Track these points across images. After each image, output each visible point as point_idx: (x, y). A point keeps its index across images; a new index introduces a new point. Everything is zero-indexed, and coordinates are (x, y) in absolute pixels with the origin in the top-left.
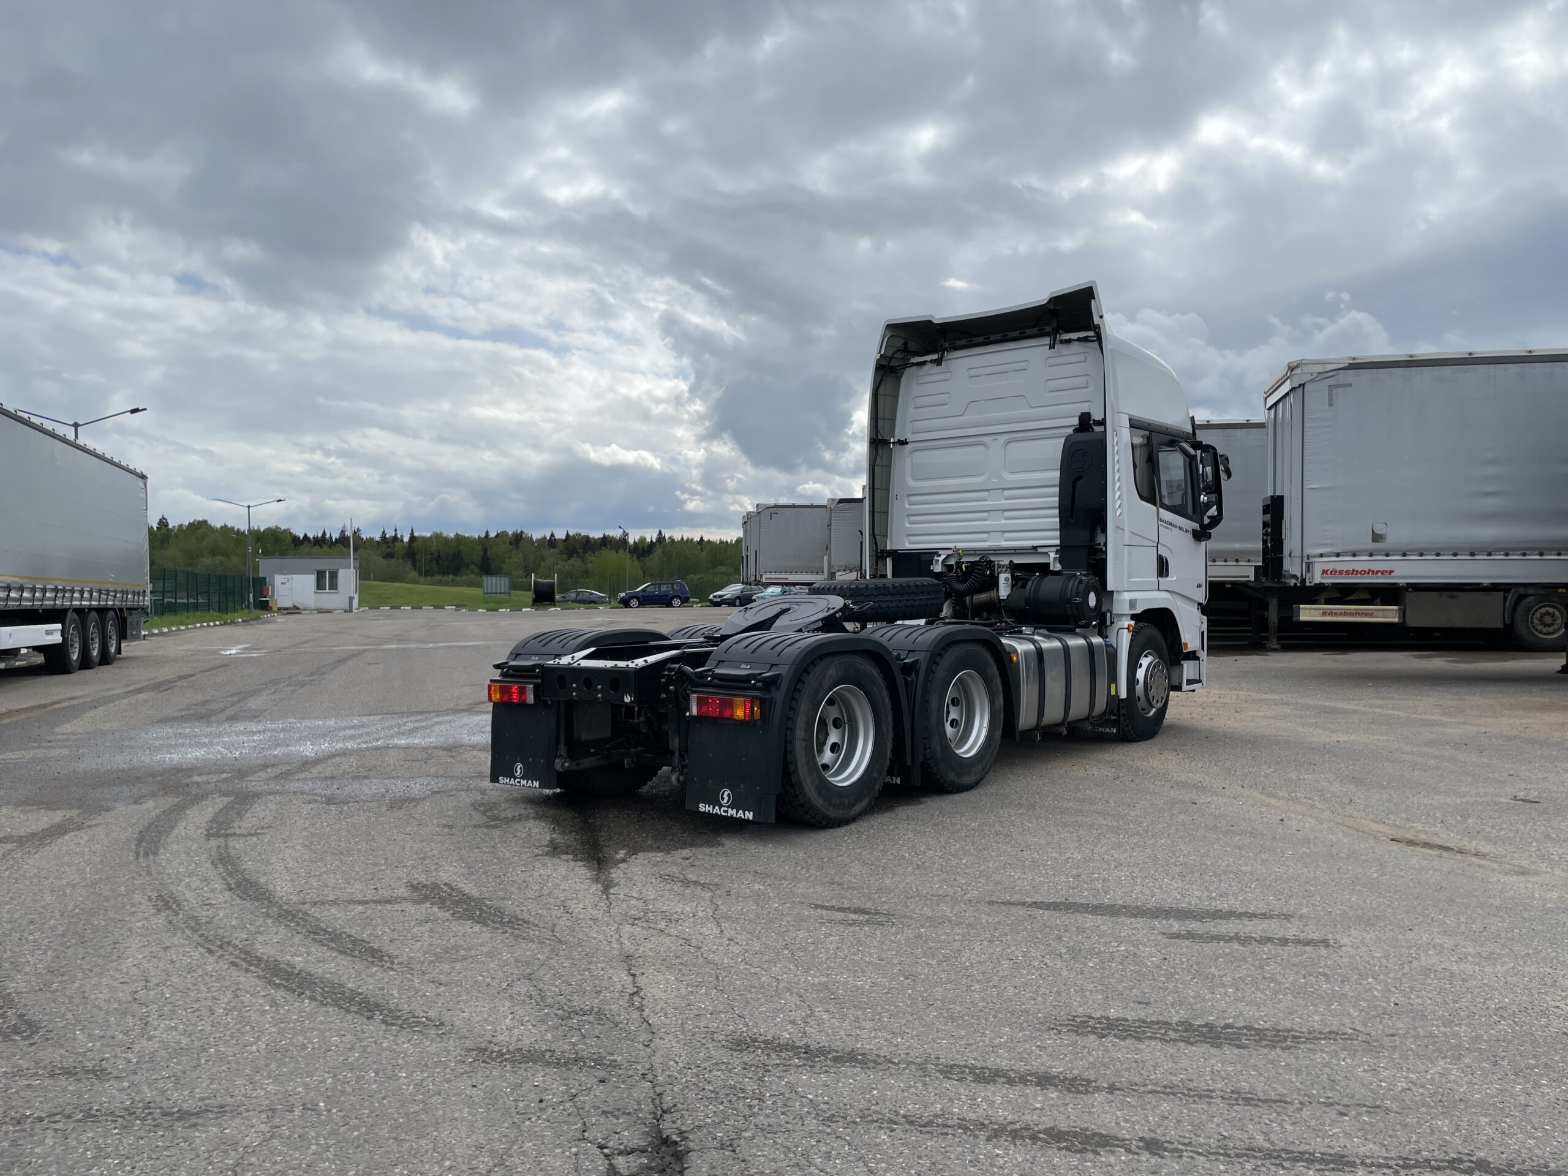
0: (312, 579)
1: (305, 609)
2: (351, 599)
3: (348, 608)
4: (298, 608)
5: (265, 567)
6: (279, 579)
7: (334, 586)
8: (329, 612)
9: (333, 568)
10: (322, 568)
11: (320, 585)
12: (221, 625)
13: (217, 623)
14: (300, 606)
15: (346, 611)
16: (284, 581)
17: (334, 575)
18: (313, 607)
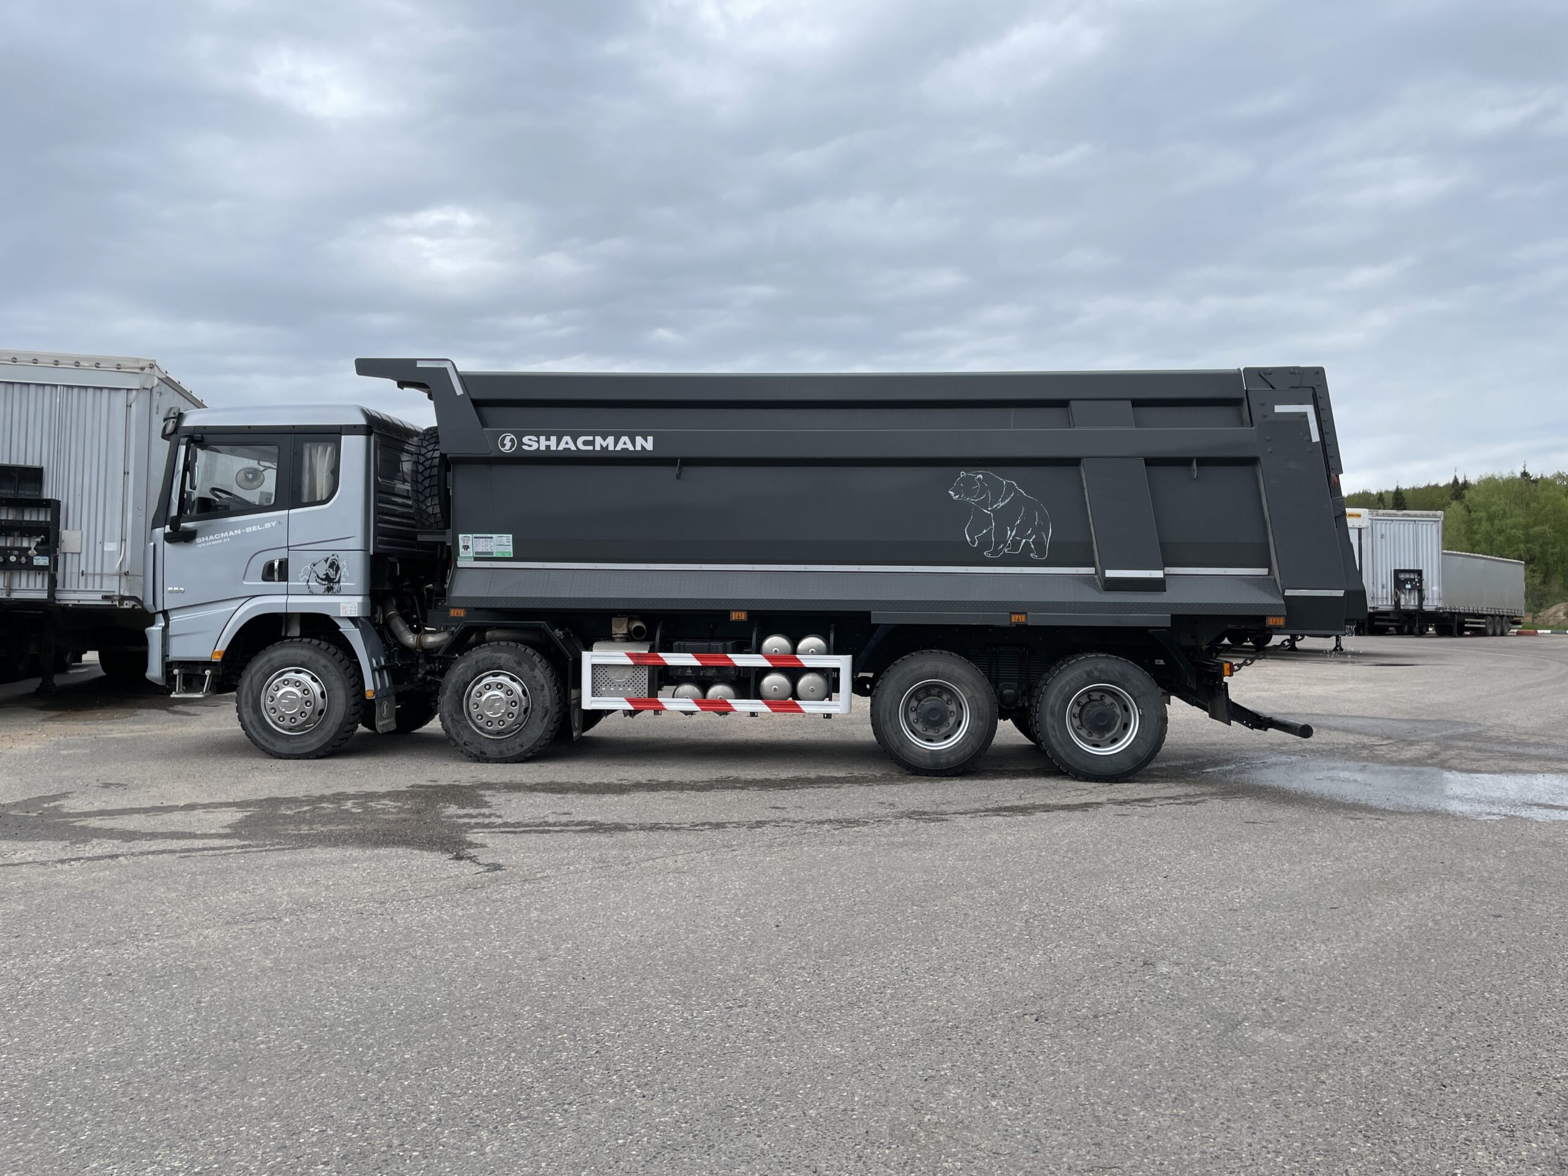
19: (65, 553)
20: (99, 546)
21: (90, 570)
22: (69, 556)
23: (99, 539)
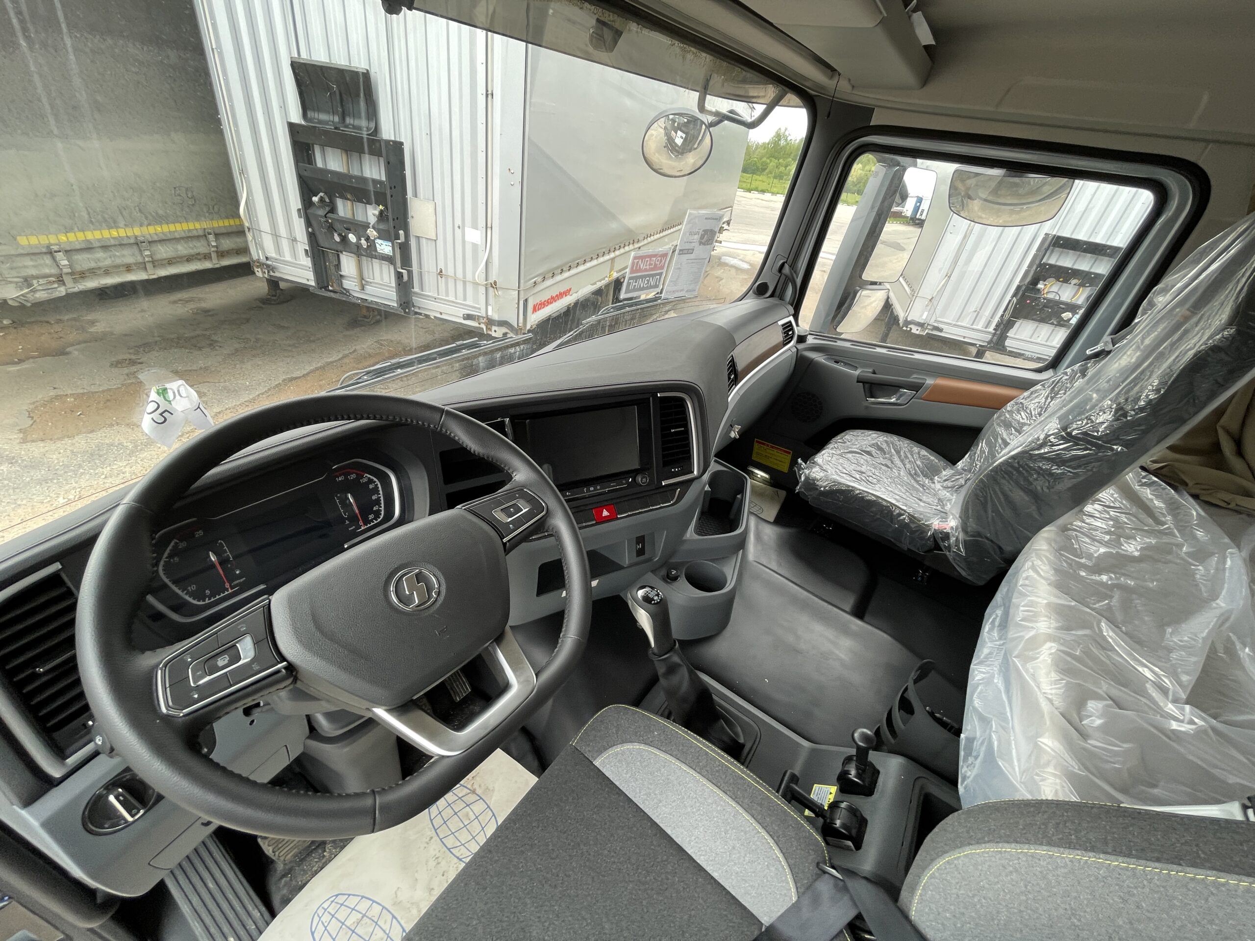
19: (418, 238)
20: (458, 232)
21: (451, 272)
22: (423, 242)
23: (458, 222)
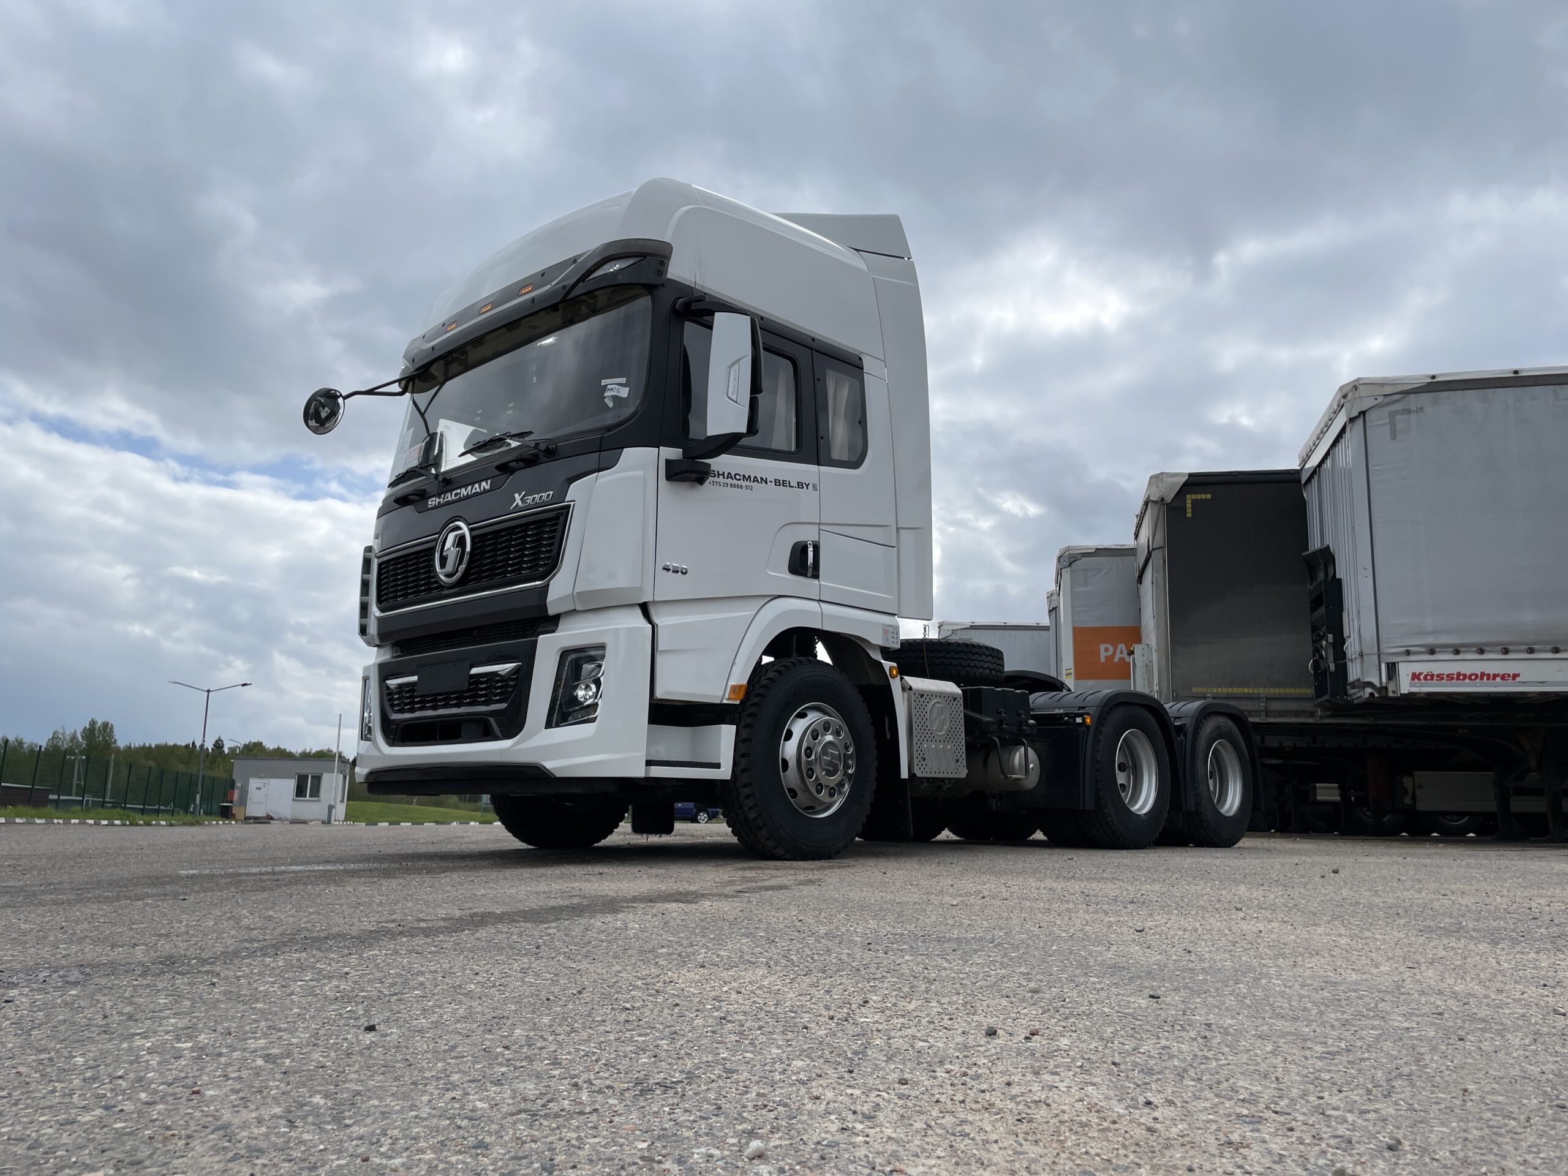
0: (291, 784)
1: (280, 819)
2: (331, 808)
3: (326, 819)
4: (272, 818)
5: (239, 768)
6: (254, 783)
7: (316, 793)
8: (305, 822)
9: (316, 772)
10: (303, 772)
11: (300, 792)
12: (123, 825)
13: (117, 822)
14: (273, 815)
15: (323, 822)
16: (259, 785)
17: (317, 779)
18: (289, 816)
